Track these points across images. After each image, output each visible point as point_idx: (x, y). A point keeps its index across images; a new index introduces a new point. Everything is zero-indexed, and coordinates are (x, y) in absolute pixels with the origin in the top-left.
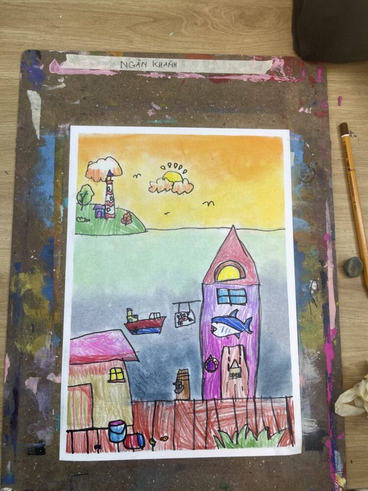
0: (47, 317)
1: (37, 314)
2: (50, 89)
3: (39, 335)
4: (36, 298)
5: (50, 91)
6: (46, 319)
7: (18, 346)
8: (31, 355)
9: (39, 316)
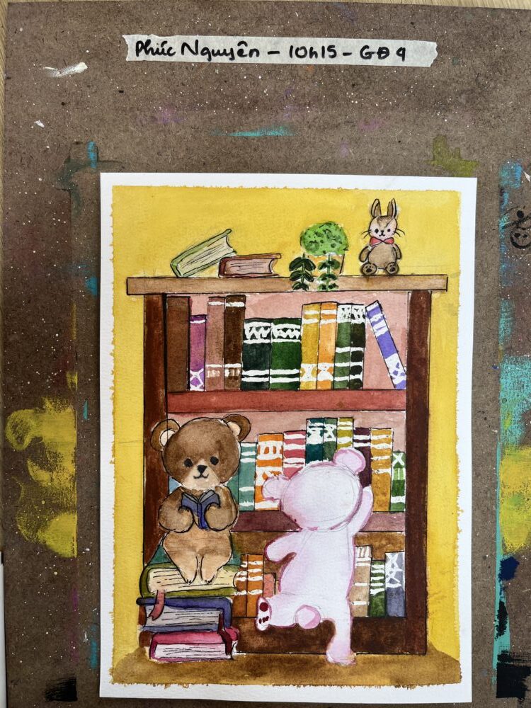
0: (69, 485)
1: (52, 480)
2: (58, 74)
3: (57, 514)
4: (49, 452)
5: (59, 79)
6: (67, 488)
7: (22, 532)
8: (46, 546)
9: (56, 482)
